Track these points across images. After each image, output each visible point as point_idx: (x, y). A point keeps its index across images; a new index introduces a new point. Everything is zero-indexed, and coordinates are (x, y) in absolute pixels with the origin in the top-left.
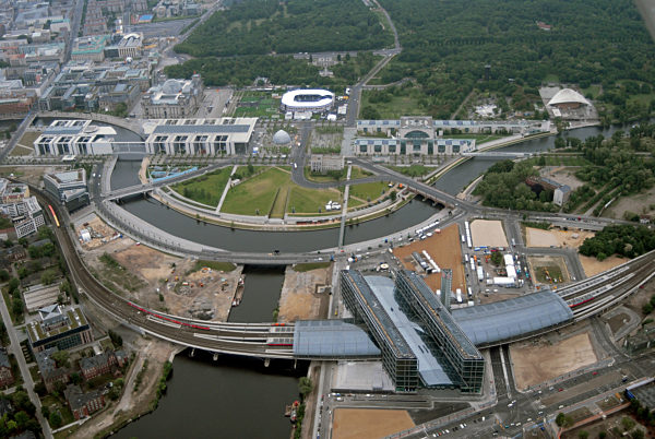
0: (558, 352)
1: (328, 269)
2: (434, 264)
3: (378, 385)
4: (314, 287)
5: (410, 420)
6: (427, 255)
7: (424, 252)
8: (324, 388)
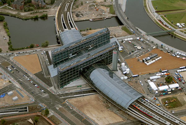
0: (102, 111)
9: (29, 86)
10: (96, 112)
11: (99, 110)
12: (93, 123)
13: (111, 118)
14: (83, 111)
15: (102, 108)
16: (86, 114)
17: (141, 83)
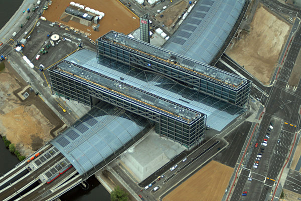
0: (259, 35)
1: (6, 70)
2: (93, 11)
3: (172, 155)
4: (14, 97)
5: (225, 167)
6: (77, 5)
7: (72, 3)
8: (132, 188)
9: (272, 156)
10: (266, 41)
11: (259, 40)
12: (293, 35)
13: (265, 21)
14: (276, 56)
15: (253, 37)
16: (278, 51)
17: (163, 9)
